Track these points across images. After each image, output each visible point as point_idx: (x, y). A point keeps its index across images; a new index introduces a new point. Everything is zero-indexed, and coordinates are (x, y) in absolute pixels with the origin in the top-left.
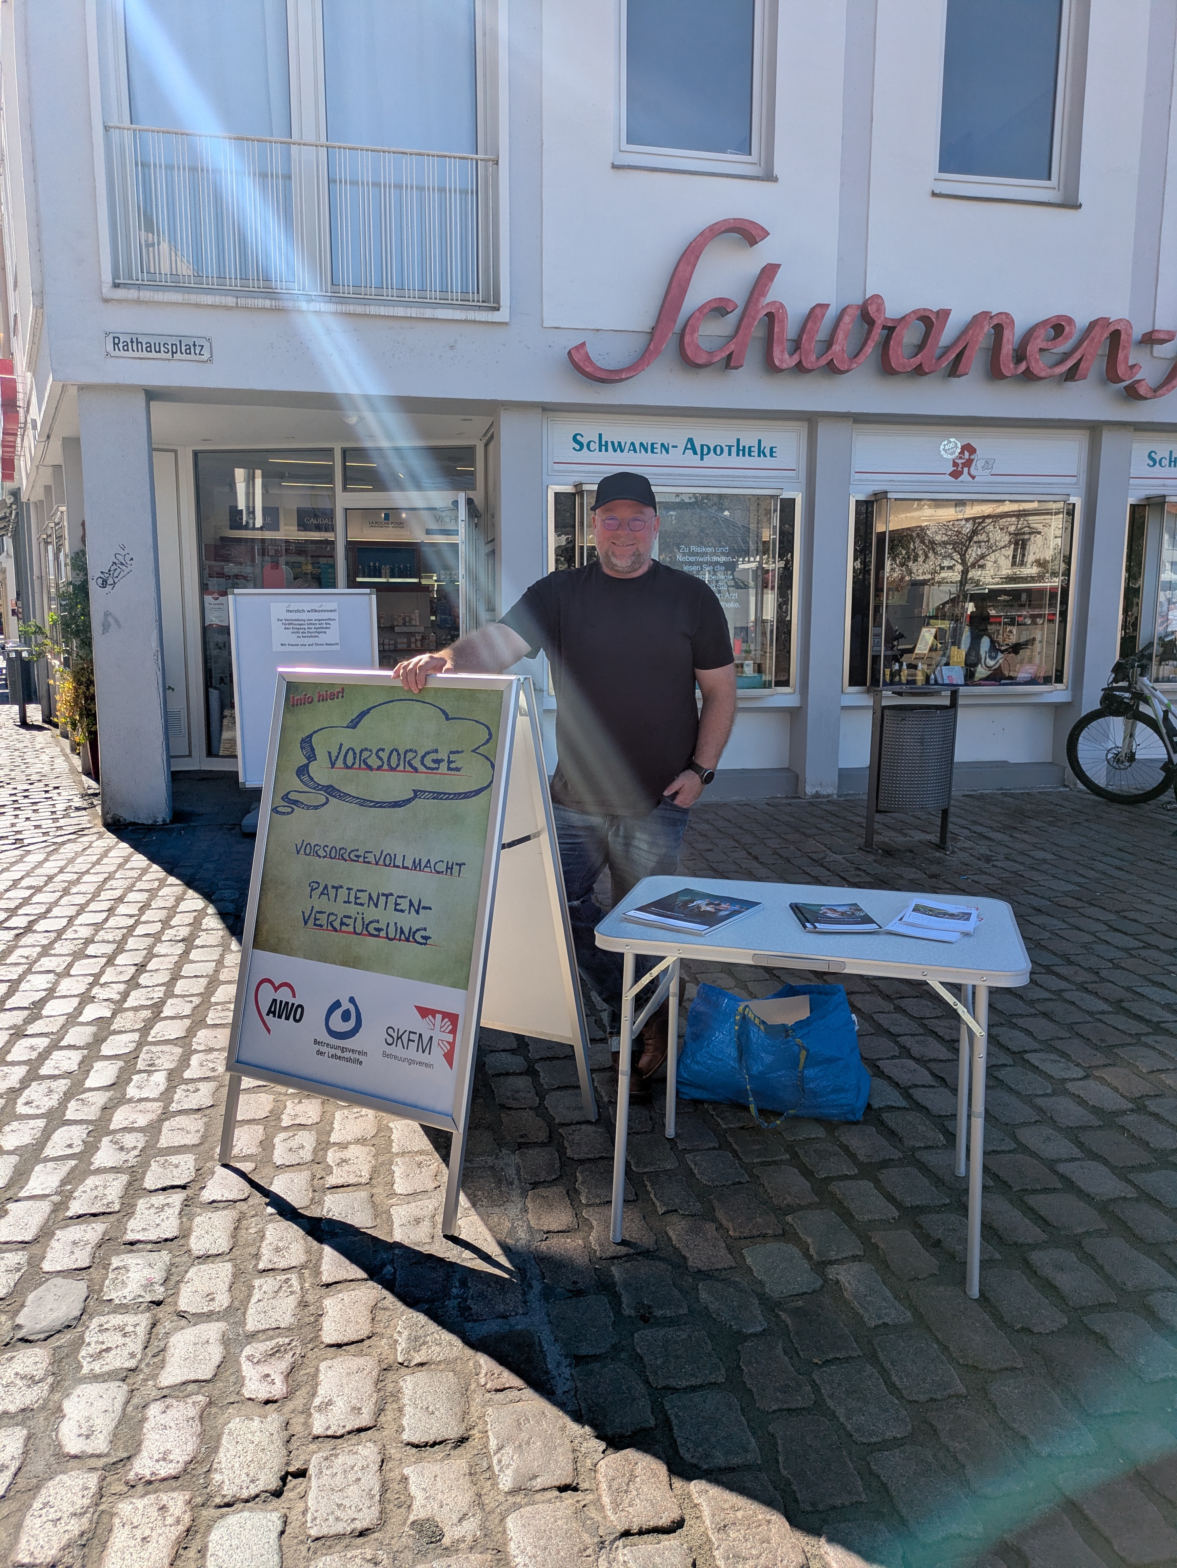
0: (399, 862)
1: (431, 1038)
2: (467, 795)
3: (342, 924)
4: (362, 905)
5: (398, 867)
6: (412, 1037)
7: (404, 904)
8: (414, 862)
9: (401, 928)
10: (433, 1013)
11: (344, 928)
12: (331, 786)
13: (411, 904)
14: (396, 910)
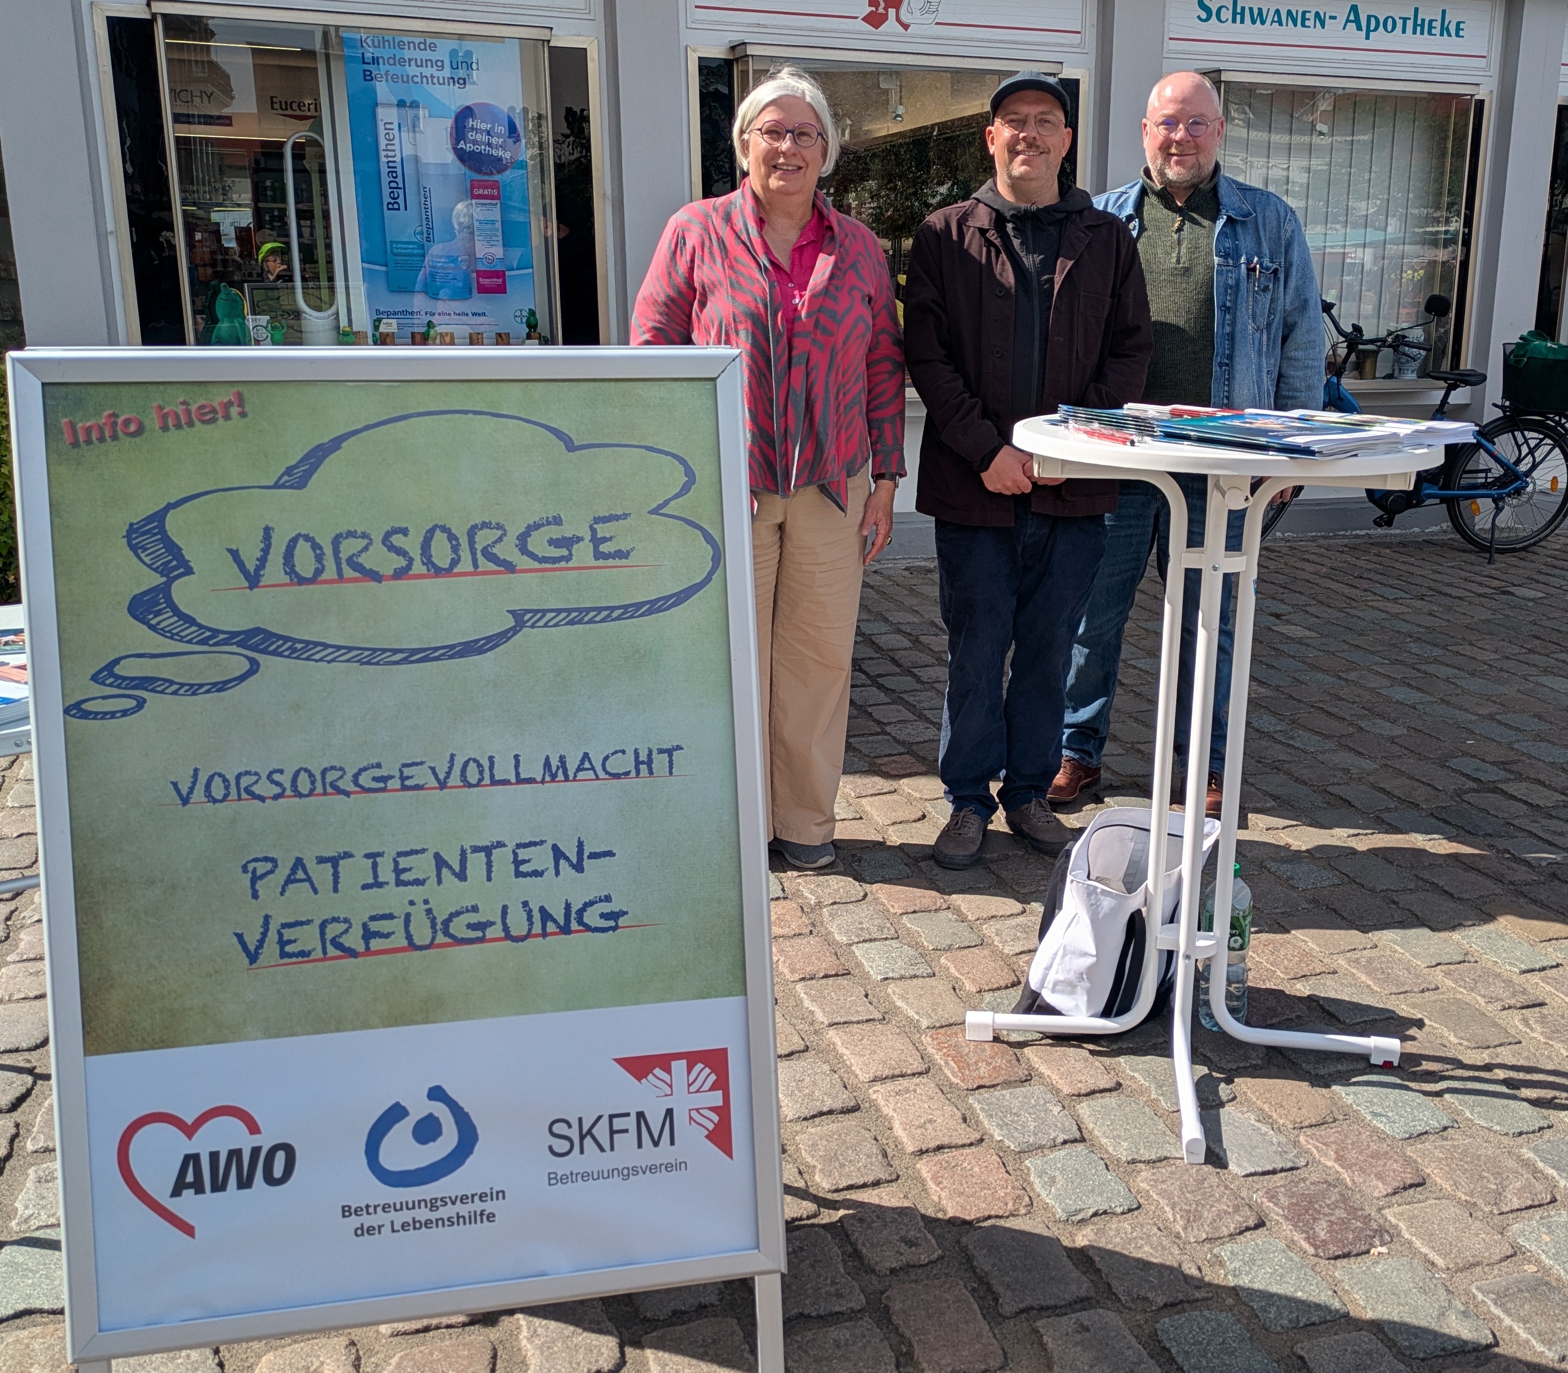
0: (505, 770)
1: (669, 1112)
2: (656, 606)
3: (368, 935)
4: (418, 882)
5: (506, 782)
6: (618, 1124)
7: (541, 858)
8: (547, 763)
9: (542, 910)
10: (664, 1061)
11: (376, 944)
12: (257, 631)
13: (558, 854)
14: (519, 874)
